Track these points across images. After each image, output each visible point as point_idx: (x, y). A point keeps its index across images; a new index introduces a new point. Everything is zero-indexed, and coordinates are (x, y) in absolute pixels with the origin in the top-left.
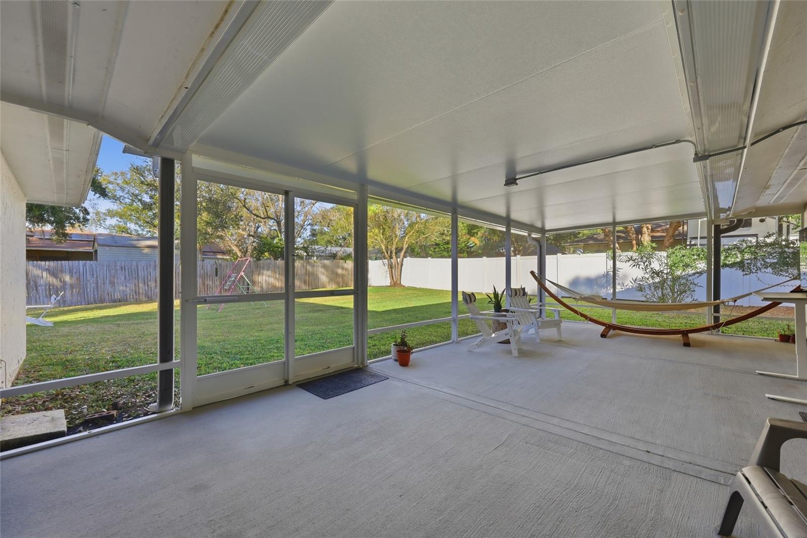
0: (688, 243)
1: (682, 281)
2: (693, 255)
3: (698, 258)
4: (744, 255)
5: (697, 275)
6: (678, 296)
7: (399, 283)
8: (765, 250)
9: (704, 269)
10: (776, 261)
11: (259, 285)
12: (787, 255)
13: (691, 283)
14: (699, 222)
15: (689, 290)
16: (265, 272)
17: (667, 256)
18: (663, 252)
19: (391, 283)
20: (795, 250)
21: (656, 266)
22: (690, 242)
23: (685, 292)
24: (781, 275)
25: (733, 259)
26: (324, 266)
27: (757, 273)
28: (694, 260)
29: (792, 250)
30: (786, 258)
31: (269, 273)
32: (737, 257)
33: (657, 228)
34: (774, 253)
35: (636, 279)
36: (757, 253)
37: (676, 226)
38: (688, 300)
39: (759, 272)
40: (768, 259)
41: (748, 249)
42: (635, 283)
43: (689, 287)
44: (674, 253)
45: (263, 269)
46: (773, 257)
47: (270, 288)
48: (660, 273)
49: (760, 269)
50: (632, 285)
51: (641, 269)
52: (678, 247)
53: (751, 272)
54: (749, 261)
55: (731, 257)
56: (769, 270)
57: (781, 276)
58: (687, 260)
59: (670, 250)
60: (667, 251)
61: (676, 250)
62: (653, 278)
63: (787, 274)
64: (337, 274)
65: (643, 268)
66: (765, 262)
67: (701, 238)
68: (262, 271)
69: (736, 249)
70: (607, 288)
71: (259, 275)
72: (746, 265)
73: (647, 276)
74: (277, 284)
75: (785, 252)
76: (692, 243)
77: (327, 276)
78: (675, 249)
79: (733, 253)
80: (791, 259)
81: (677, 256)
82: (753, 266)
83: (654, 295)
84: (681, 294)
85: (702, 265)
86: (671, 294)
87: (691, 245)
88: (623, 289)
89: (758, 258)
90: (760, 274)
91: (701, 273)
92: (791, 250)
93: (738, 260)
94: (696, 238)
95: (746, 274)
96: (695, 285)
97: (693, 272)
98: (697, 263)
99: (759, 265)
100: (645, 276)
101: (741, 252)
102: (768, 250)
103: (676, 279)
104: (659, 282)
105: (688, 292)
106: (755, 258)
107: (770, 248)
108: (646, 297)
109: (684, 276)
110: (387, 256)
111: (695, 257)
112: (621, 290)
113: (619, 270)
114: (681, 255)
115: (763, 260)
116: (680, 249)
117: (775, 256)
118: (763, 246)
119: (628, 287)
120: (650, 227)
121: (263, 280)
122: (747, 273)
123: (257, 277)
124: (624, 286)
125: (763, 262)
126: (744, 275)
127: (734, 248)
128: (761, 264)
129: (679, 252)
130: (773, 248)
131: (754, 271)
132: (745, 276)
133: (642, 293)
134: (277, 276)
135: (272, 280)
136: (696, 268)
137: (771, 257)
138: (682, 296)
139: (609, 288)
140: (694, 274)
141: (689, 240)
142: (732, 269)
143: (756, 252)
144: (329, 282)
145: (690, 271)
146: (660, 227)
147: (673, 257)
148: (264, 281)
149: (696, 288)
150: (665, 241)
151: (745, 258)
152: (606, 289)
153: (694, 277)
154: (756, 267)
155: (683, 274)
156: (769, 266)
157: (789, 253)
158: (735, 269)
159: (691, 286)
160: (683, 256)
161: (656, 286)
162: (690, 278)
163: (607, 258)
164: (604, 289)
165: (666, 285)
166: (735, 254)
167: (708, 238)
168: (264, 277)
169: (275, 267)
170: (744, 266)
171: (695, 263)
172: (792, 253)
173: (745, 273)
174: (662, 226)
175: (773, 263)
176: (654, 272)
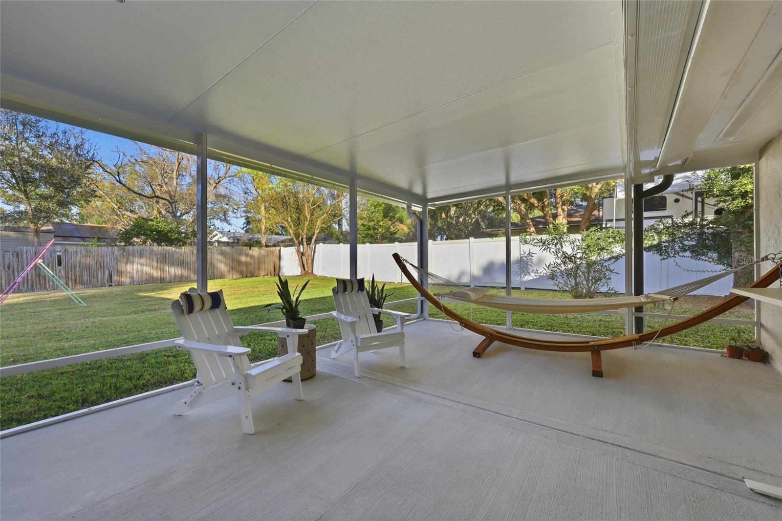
0: (604, 226)
1: (597, 267)
2: (609, 237)
3: (613, 241)
4: (661, 237)
5: (613, 260)
6: (592, 285)
7: (310, 271)
8: (683, 231)
9: (620, 254)
10: (694, 243)
11: (128, 275)
12: (706, 236)
13: (607, 270)
14: (615, 201)
15: (605, 277)
16: (136, 259)
17: (582, 239)
18: (577, 235)
19: (301, 272)
20: (715, 231)
21: (568, 249)
22: (606, 224)
23: (601, 280)
24: (700, 259)
25: (650, 242)
26: (222, 253)
27: (675, 257)
28: (610, 243)
29: (712, 231)
30: (705, 240)
31: (143, 261)
32: (654, 240)
33: (575, 213)
34: (692, 234)
35: (549, 266)
36: (675, 235)
37: (592, 209)
38: (604, 289)
39: (676, 256)
40: (687, 242)
41: (665, 230)
42: (548, 269)
43: (605, 274)
44: (588, 236)
45: (133, 256)
46: (692, 239)
47: (144, 279)
48: (573, 258)
49: (678, 253)
50: (546, 272)
51: (553, 253)
52: (593, 229)
53: (669, 256)
54: (667, 244)
55: (648, 240)
56: (688, 254)
57: (700, 261)
58: (603, 244)
59: (585, 233)
60: (581, 234)
61: (591, 232)
62: (565, 263)
63: (707, 258)
64: (239, 262)
65: (553, 252)
66: (683, 244)
67: (617, 220)
68: (131, 257)
69: (653, 230)
70: (521, 277)
71: (126, 264)
72: (664, 248)
73: (559, 261)
74: (155, 274)
75: (705, 233)
76: (608, 226)
77: (226, 264)
78: (589, 231)
79: (650, 235)
80: (711, 241)
81: (592, 239)
82: (671, 250)
83: (567, 283)
84: (596, 282)
85: (618, 249)
86: (585, 282)
87: (606, 228)
88: (538, 277)
89: (676, 240)
90: (678, 258)
91: (617, 258)
92: (710, 231)
93: (655, 242)
94: (612, 220)
95: (664, 259)
96: (611, 271)
97: (609, 256)
98: (612, 246)
99: (677, 248)
100: (557, 261)
101: (658, 233)
102: (686, 231)
103: (590, 265)
104: (572, 269)
105: (604, 280)
106: (673, 240)
107: (688, 228)
108: (558, 286)
109: (600, 261)
110: (296, 242)
111: (611, 240)
112: (535, 277)
113: (533, 255)
114: (596, 238)
115: (681, 243)
116: (595, 231)
117: (694, 238)
118: (681, 227)
119: (542, 274)
120: (566, 209)
121: (133, 270)
122: (665, 257)
123: (123, 265)
124: (538, 273)
125: (681, 245)
126: (661, 260)
127: (651, 230)
128: (679, 246)
129: (595, 234)
130: (691, 229)
131: (672, 255)
132: (663, 261)
133: (554, 281)
134: (155, 264)
135: (147, 269)
136: (612, 252)
137: (689, 239)
138: (597, 285)
139: (522, 276)
140: (610, 259)
141: (604, 223)
142: (649, 253)
143: (673, 234)
144: (229, 271)
145: (605, 255)
146: (578, 213)
147: (588, 241)
148: (135, 272)
149: (612, 276)
150: (581, 225)
151: (663, 240)
152: (519, 277)
153: (609, 263)
154: (675, 251)
155: (599, 259)
156: (688, 249)
157: (708, 234)
158: (652, 253)
159: (607, 273)
160: (599, 239)
161: (569, 274)
162: (606, 264)
163: (520, 242)
164: (518, 277)
165: (579, 271)
166: (652, 236)
167: (627, 219)
168: (135, 266)
169: (151, 254)
170: (661, 249)
171: (611, 246)
172: (712, 233)
173: (662, 257)
174: (581, 211)
175: (692, 246)
176: (566, 257)
